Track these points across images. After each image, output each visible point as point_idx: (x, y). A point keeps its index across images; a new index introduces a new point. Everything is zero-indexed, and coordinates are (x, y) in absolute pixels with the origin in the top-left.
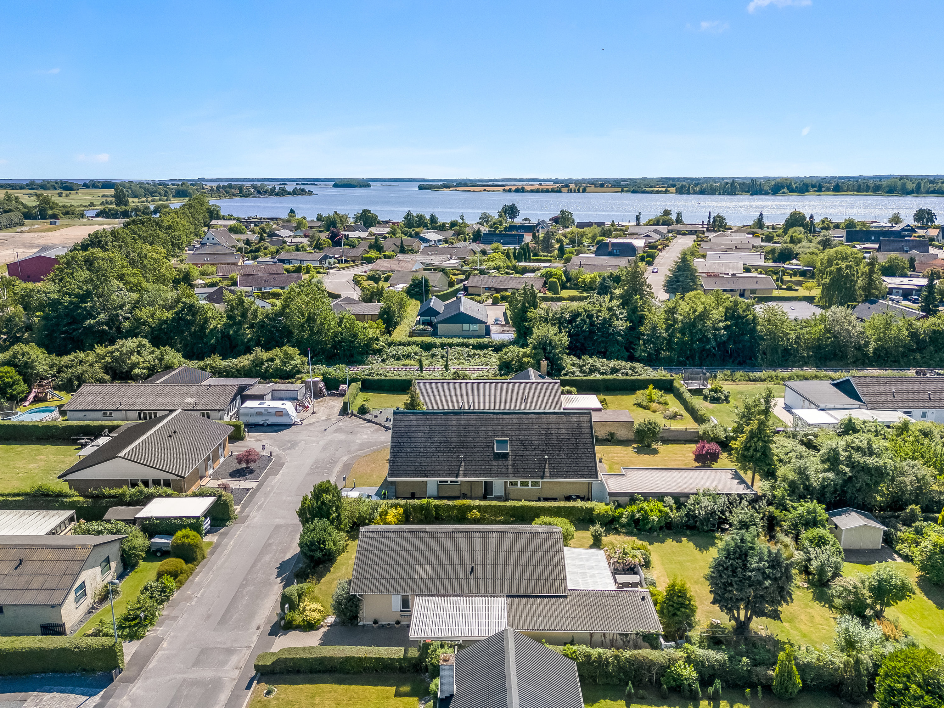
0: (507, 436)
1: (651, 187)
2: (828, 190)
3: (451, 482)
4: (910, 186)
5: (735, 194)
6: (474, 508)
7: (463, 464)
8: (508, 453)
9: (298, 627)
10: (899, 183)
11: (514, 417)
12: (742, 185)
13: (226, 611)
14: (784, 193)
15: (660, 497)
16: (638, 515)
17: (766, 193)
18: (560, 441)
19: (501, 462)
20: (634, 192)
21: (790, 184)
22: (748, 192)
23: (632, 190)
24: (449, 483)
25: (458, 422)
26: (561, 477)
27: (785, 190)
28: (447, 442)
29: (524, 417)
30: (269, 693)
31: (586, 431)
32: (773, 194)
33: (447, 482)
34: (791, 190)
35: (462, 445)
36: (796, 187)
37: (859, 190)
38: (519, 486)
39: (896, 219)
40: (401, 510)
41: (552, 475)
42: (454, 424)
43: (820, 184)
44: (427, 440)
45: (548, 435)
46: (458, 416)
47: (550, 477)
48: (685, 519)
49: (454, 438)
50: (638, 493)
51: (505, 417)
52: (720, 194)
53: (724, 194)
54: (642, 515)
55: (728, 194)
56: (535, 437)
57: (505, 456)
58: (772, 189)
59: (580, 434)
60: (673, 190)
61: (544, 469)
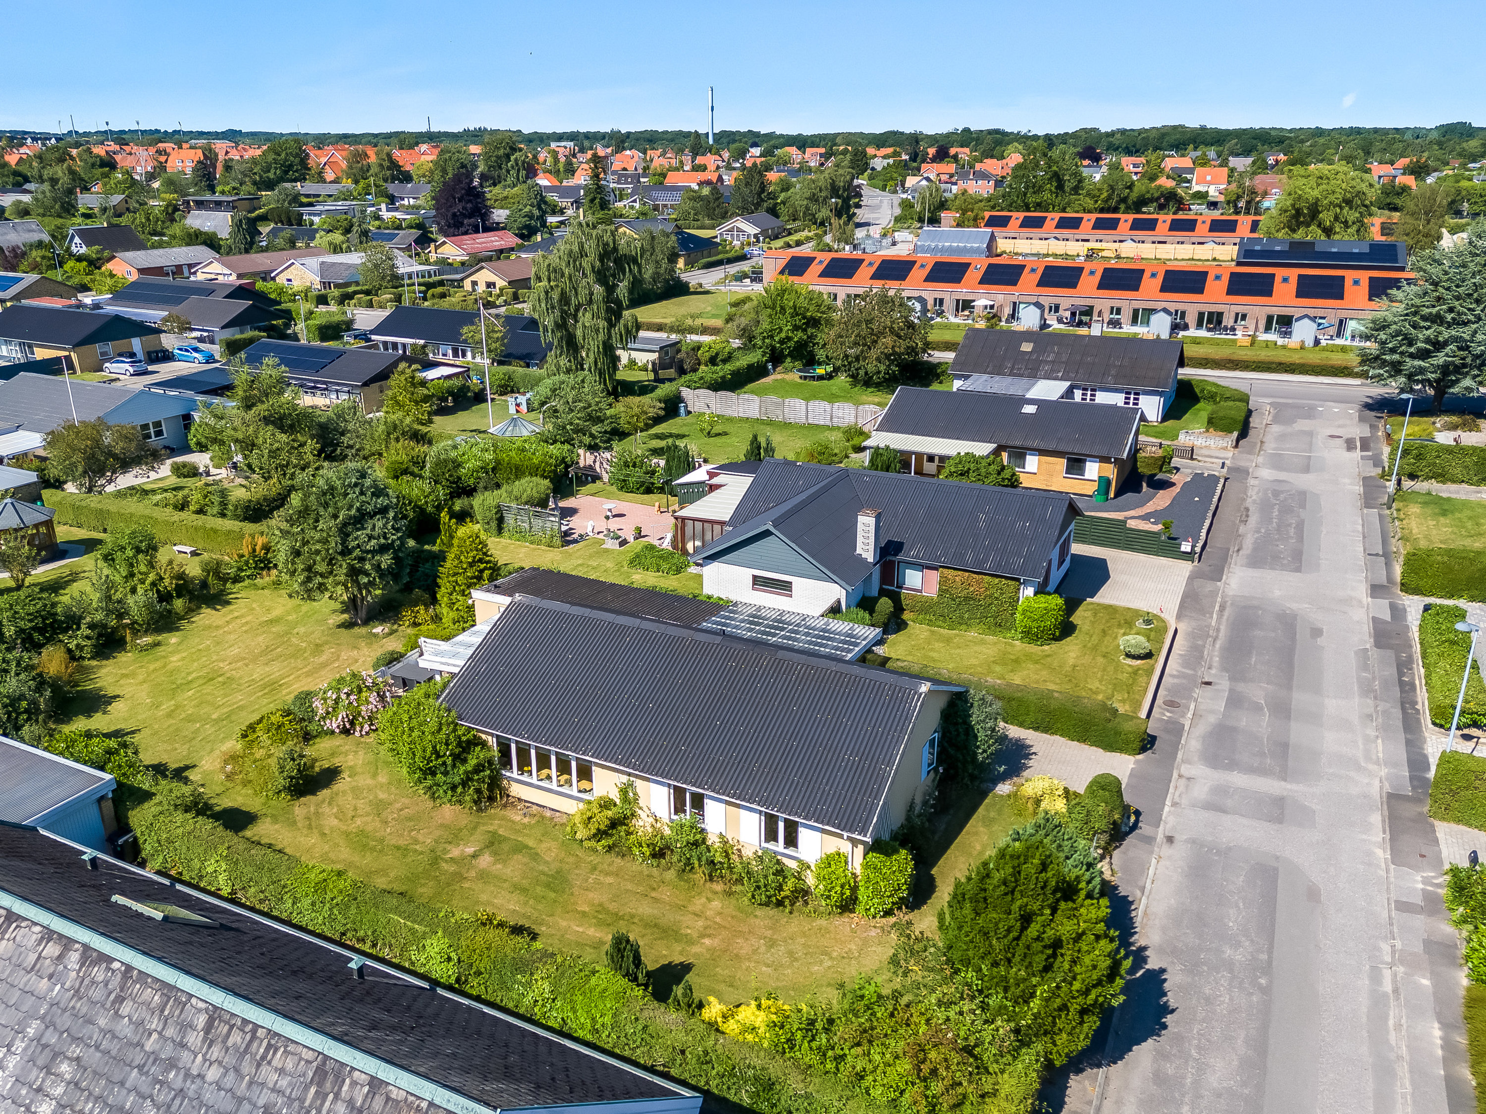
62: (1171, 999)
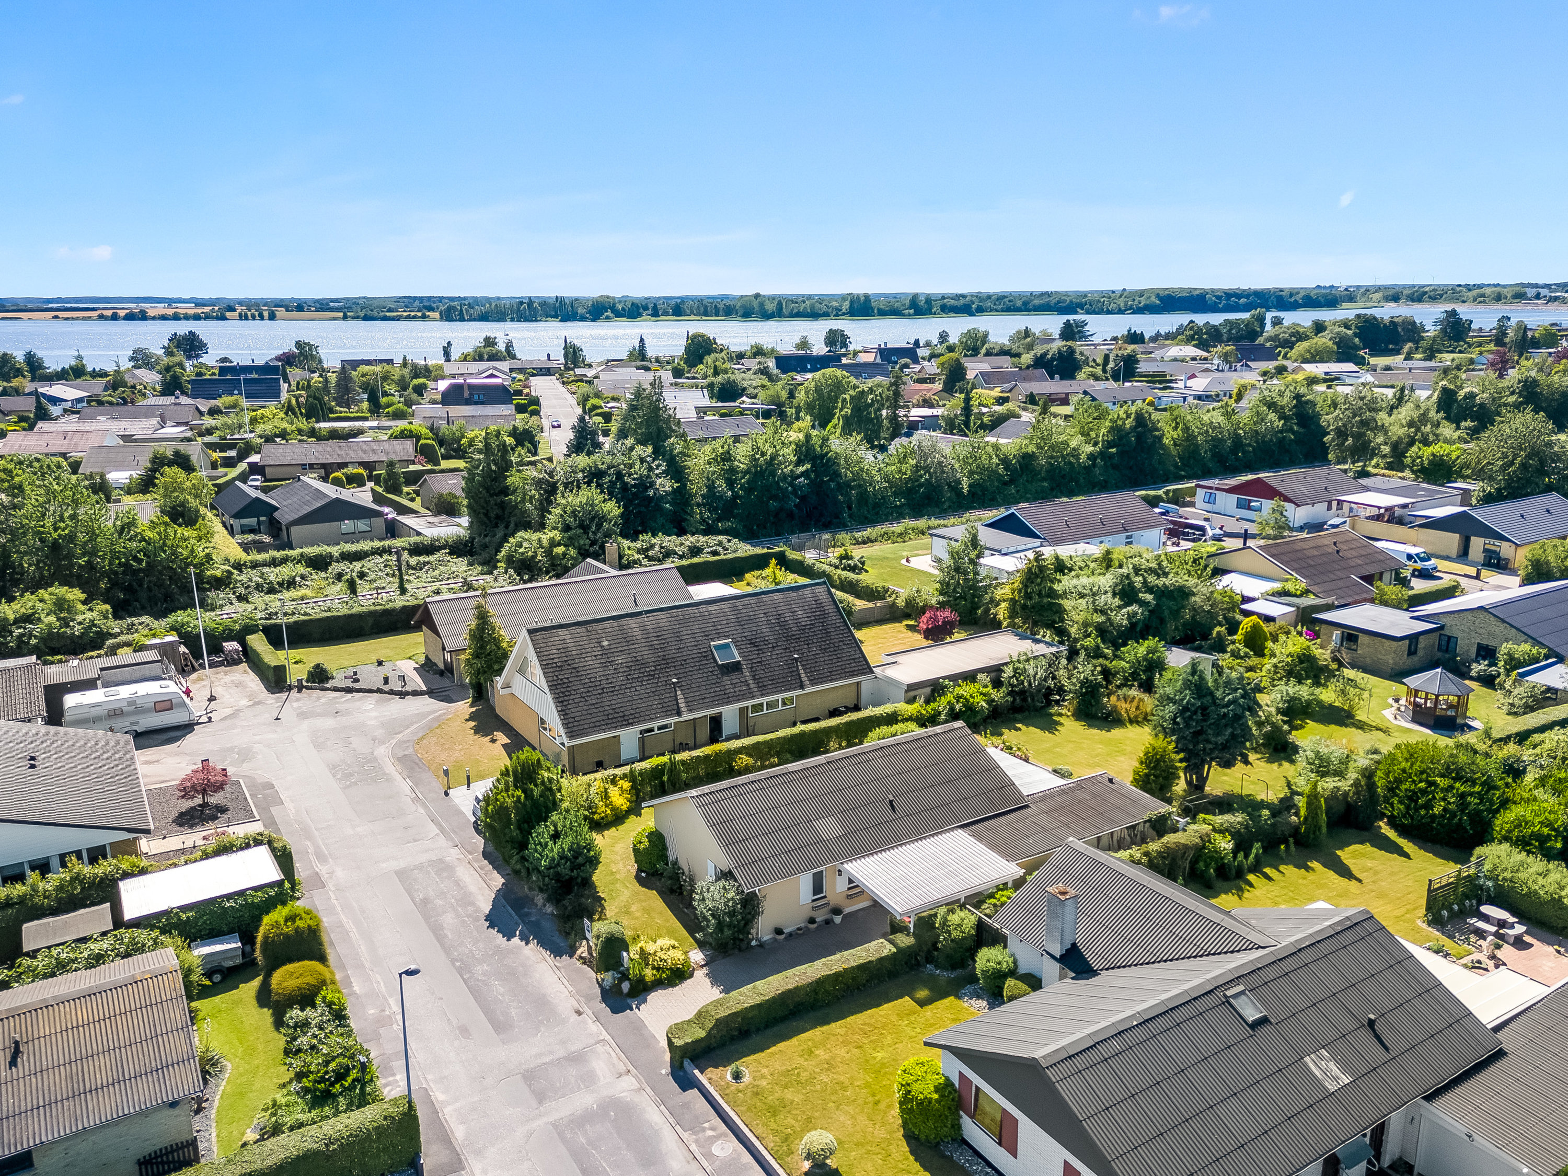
0: (727, 637)
1: (390, 310)
2: (666, 313)
3: (659, 729)
4: (771, 307)
5: (536, 321)
6: (740, 751)
7: (679, 693)
8: (739, 662)
9: (659, 984)
10: (755, 304)
11: (723, 605)
12: (544, 303)
13: (486, 1014)
14: (608, 318)
15: (970, 677)
16: (958, 707)
17: (583, 319)
18: (802, 629)
19: (734, 676)
20: (366, 318)
21: (614, 305)
22: (556, 316)
23: (362, 314)
24: (656, 731)
25: (643, 628)
26: (825, 682)
27: (609, 313)
28: (639, 663)
29: (738, 603)
30: (737, 1076)
31: (830, 608)
32: (593, 320)
33: (651, 730)
34: (618, 314)
35: (665, 663)
36: (623, 309)
37: (706, 314)
38: (765, 711)
39: (804, 344)
40: (626, 785)
41: (813, 682)
42: (637, 632)
43: (655, 305)
44: (604, 665)
45: (782, 624)
46: (639, 619)
47: (812, 685)
48: (1009, 699)
49: (646, 654)
50: (944, 678)
51: (711, 608)
52: (512, 320)
53: (519, 321)
54: (964, 705)
55: (526, 320)
56: (766, 630)
57: (735, 667)
58: (589, 312)
59: (824, 615)
60: (436, 315)
61: (799, 674)
62: (494, 932)
